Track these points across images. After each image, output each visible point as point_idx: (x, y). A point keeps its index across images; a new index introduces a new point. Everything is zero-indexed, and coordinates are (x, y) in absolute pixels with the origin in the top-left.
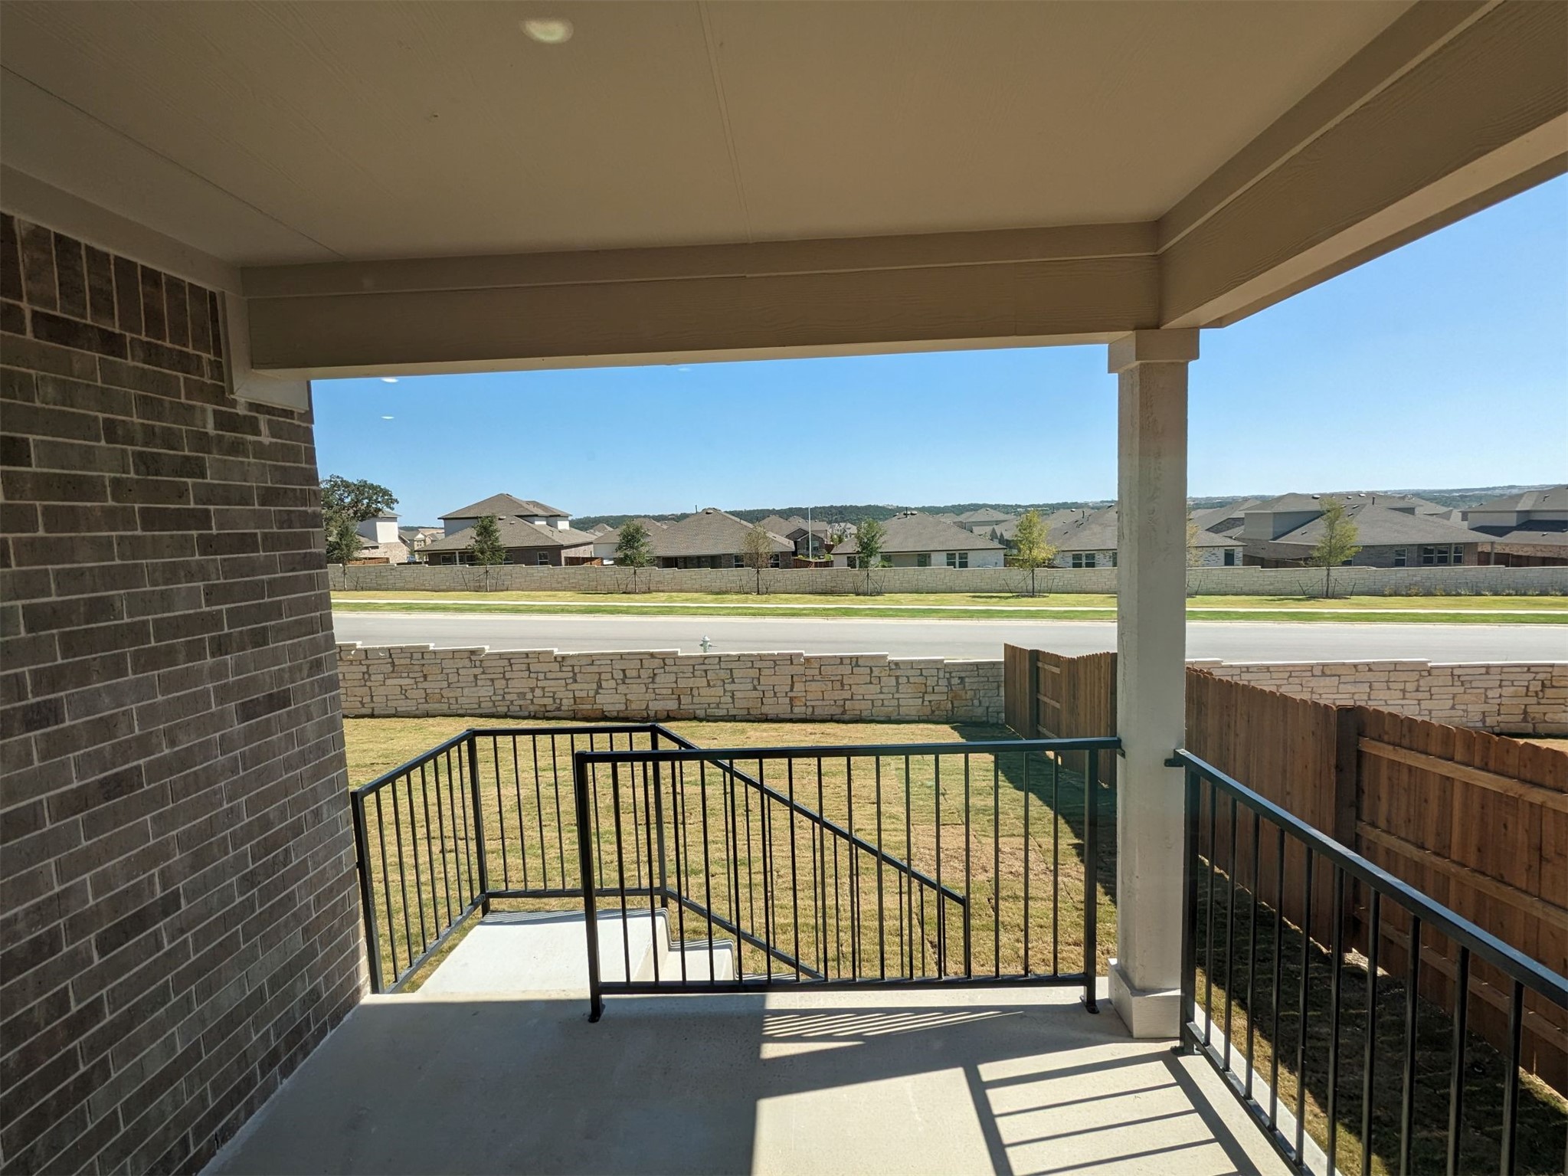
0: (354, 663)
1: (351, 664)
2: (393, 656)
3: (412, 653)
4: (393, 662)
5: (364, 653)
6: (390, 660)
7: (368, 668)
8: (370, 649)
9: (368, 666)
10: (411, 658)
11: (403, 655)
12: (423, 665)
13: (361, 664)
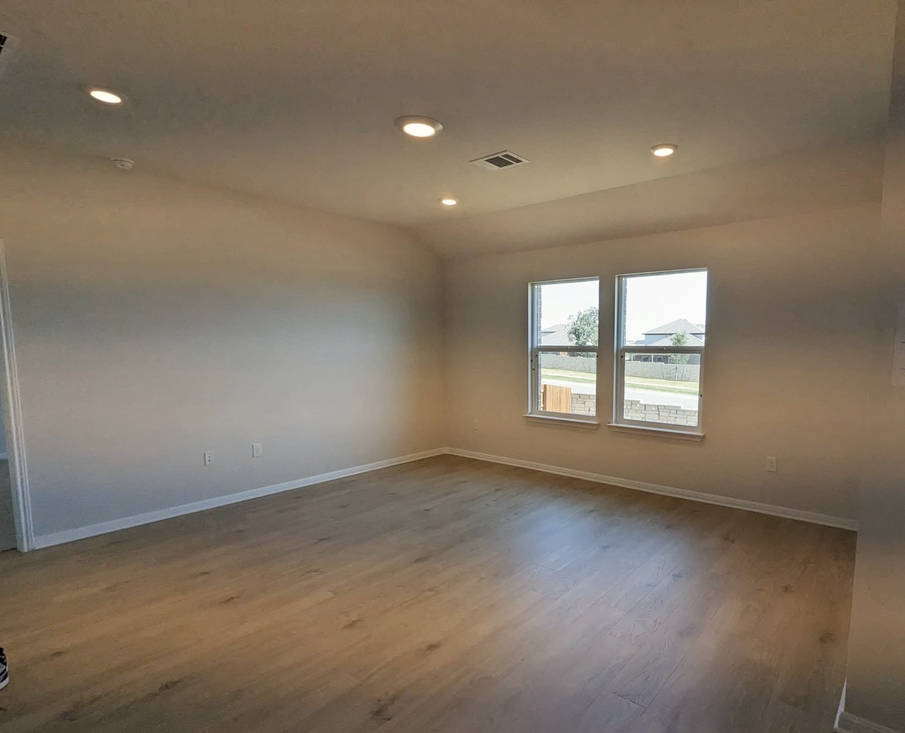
0: (638, 411)
1: (637, 412)
2: (659, 410)
3: (670, 410)
4: (659, 414)
5: (644, 406)
6: (658, 412)
7: (645, 415)
8: (647, 405)
9: (645, 414)
10: (670, 413)
11: (665, 410)
12: (676, 418)
13: (641, 412)
